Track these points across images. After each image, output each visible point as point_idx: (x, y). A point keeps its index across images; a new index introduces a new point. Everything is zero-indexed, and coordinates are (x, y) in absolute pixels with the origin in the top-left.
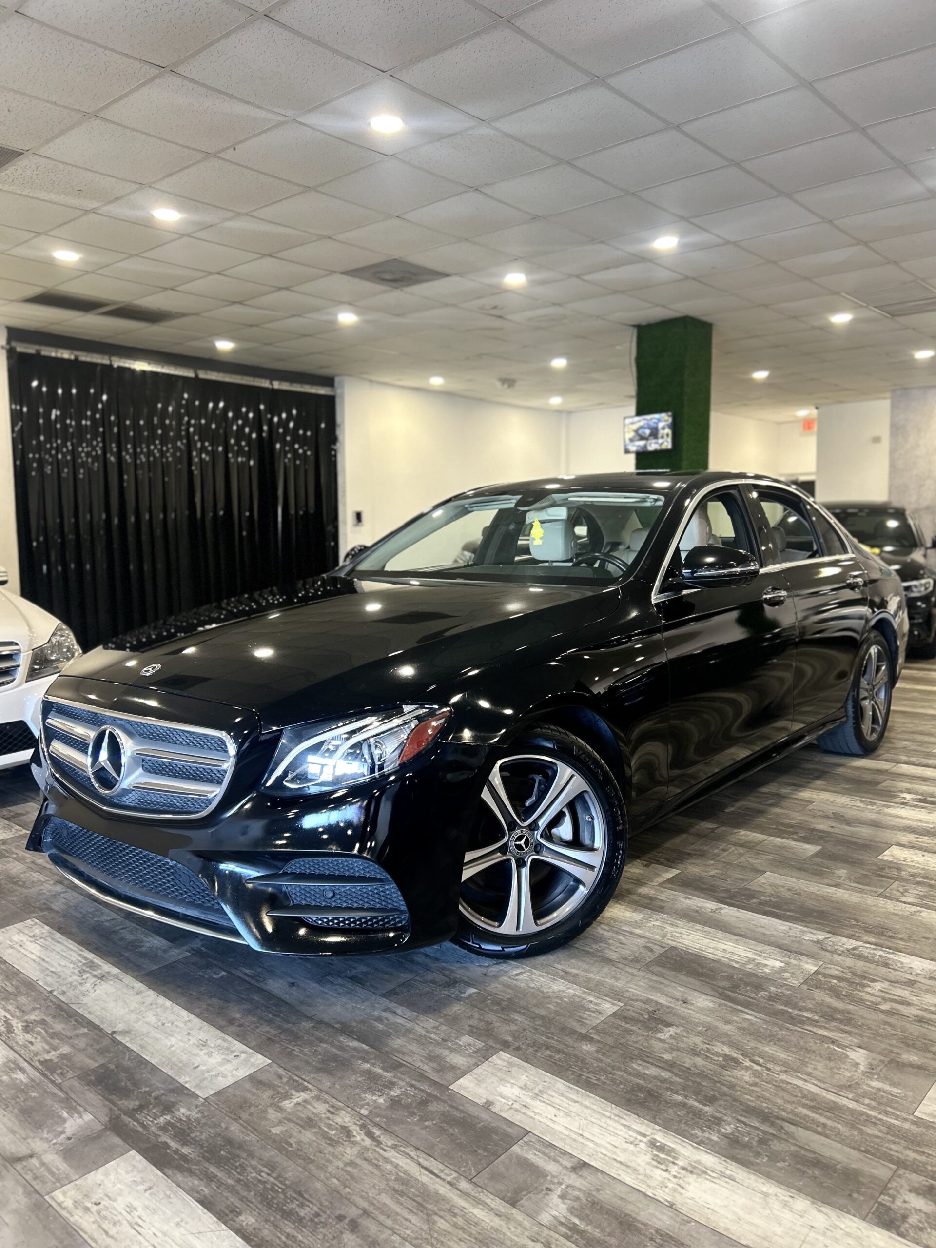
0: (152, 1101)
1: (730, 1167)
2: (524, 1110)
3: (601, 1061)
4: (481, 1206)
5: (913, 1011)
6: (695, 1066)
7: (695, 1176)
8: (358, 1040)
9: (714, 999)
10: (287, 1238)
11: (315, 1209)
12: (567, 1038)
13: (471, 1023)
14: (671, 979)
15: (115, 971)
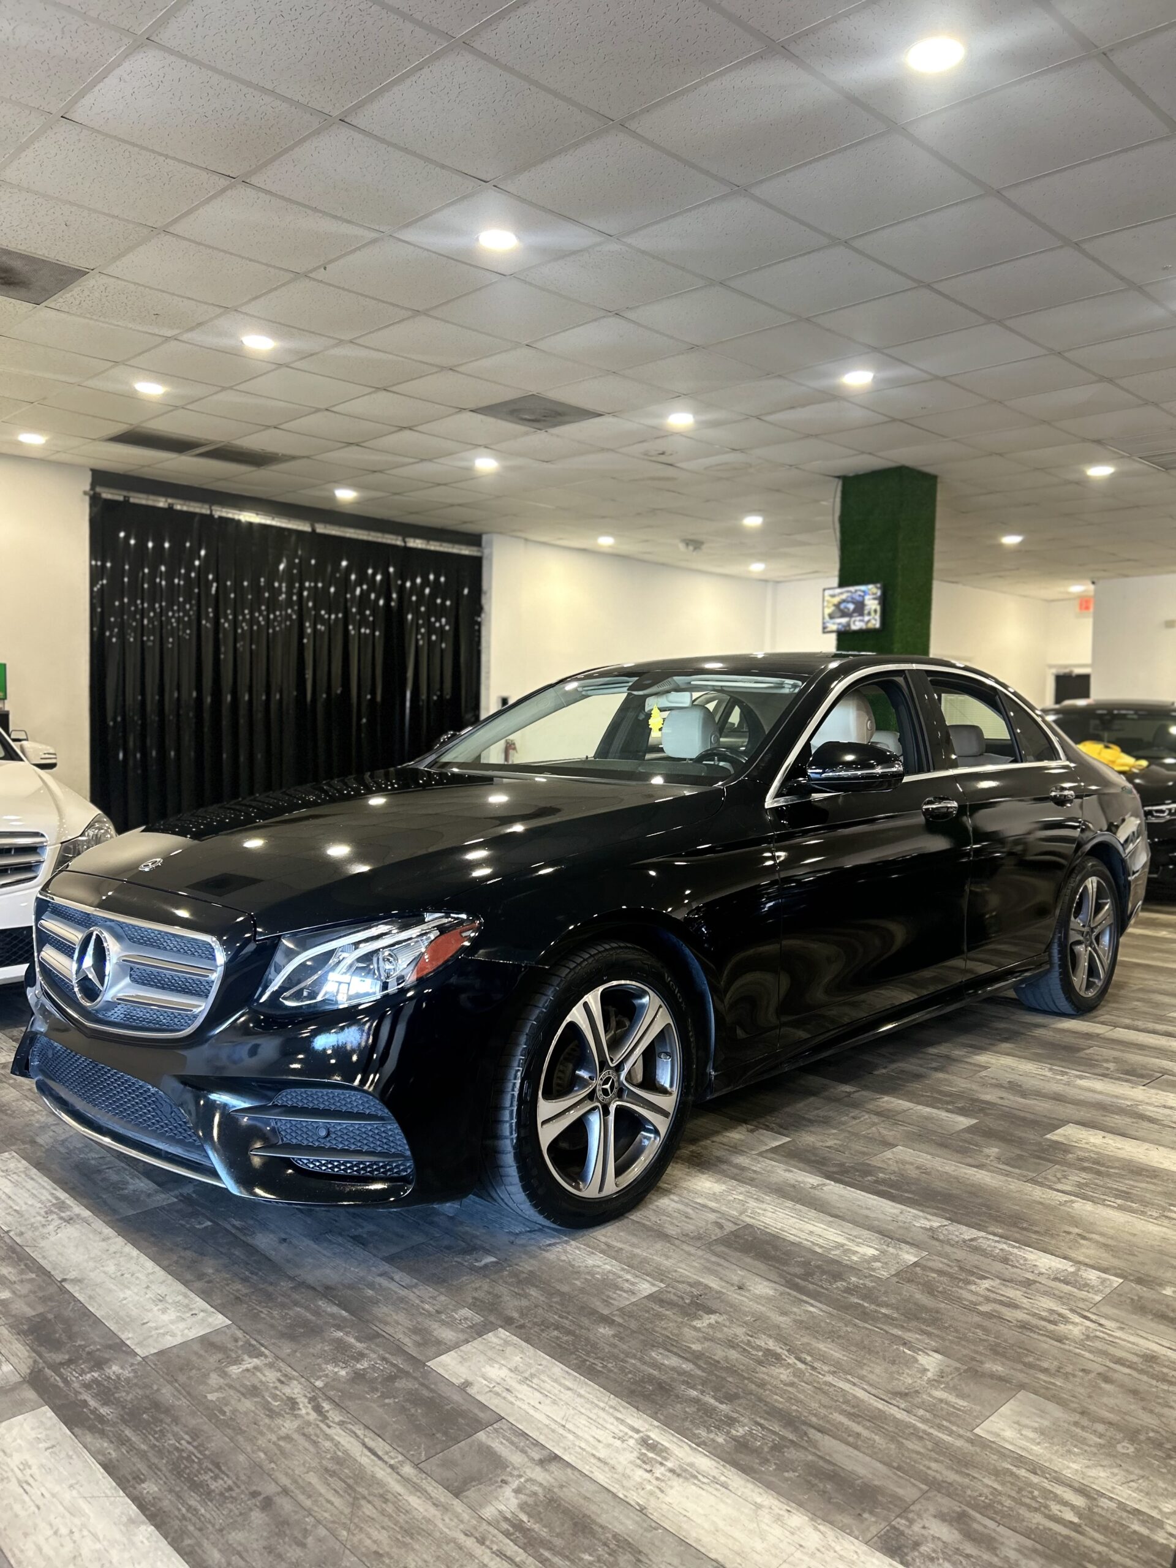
0: (84, 1355)
1: (726, 1473)
2: (505, 1394)
3: (615, 1346)
4: (418, 1494)
5: (1020, 1315)
6: (726, 1359)
7: (681, 1480)
8: (338, 1305)
9: (777, 1287)
10: (188, 1510)
11: (230, 1482)
12: (583, 1319)
13: (476, 1295)
14: (734, 1261)
15: (86, 1213)
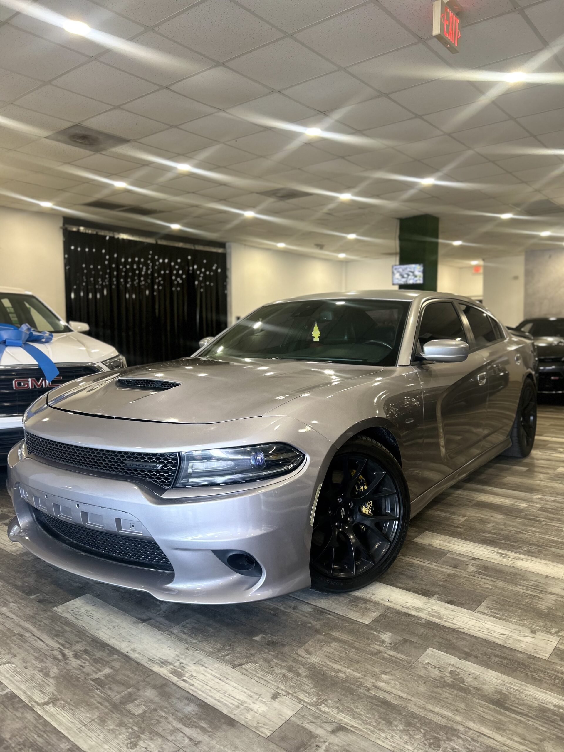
2: (445, 546)
3: (468, 533)
4: (444, 568)
7: (518, 560)
12: (450, 527)
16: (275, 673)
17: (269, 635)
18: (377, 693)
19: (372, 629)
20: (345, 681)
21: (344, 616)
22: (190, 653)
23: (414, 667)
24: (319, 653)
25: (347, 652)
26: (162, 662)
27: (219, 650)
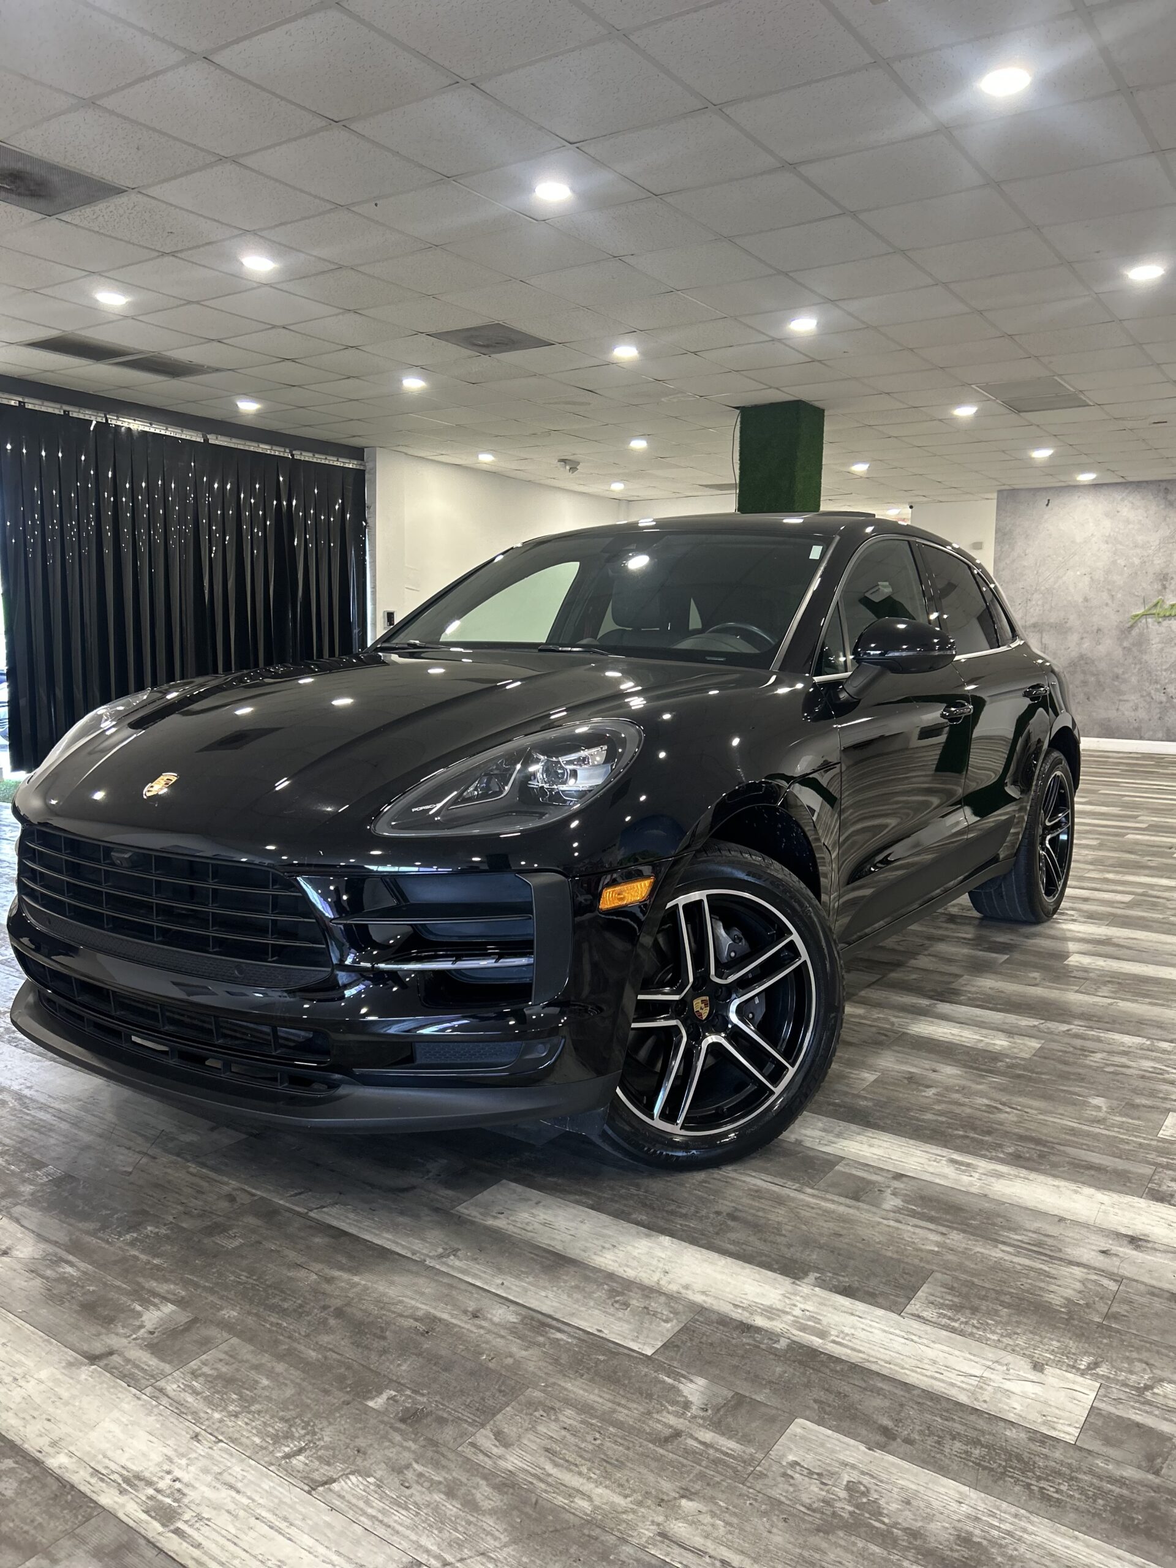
1: (1021, 1172)
3: (881, 1111)
4: (830, 1202)
6: (963, 1112)
7: (996, 1178)
9: (959, 1068)
10: (682, 1226)
14: (913, 1055)
16: (416, 1504)
17: (408, 1392)
18: (667, 1555)
19: (660, 1367)
20: (590, 1522)
21: (592, 1334)
22: (201, 1449)
23: (762, 1476)
24: (531, 1441)
25: (597, 1435)
26: (126, 1480)
27: (277, 1439)
